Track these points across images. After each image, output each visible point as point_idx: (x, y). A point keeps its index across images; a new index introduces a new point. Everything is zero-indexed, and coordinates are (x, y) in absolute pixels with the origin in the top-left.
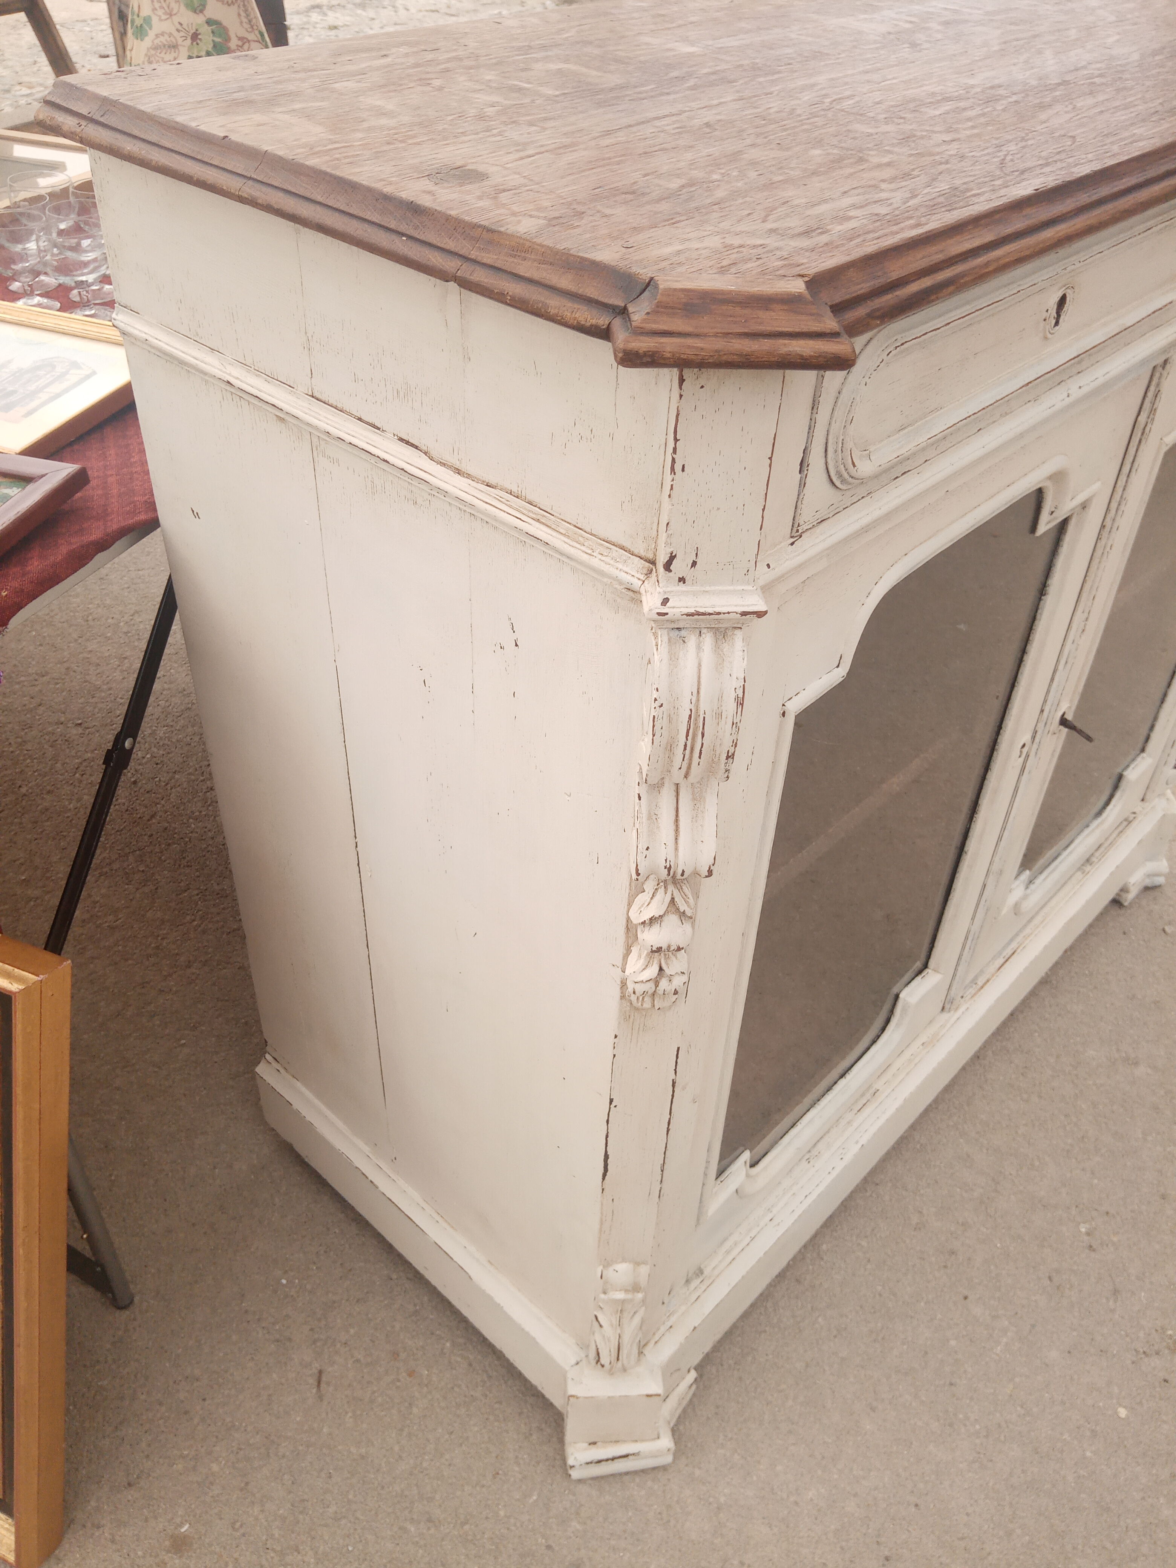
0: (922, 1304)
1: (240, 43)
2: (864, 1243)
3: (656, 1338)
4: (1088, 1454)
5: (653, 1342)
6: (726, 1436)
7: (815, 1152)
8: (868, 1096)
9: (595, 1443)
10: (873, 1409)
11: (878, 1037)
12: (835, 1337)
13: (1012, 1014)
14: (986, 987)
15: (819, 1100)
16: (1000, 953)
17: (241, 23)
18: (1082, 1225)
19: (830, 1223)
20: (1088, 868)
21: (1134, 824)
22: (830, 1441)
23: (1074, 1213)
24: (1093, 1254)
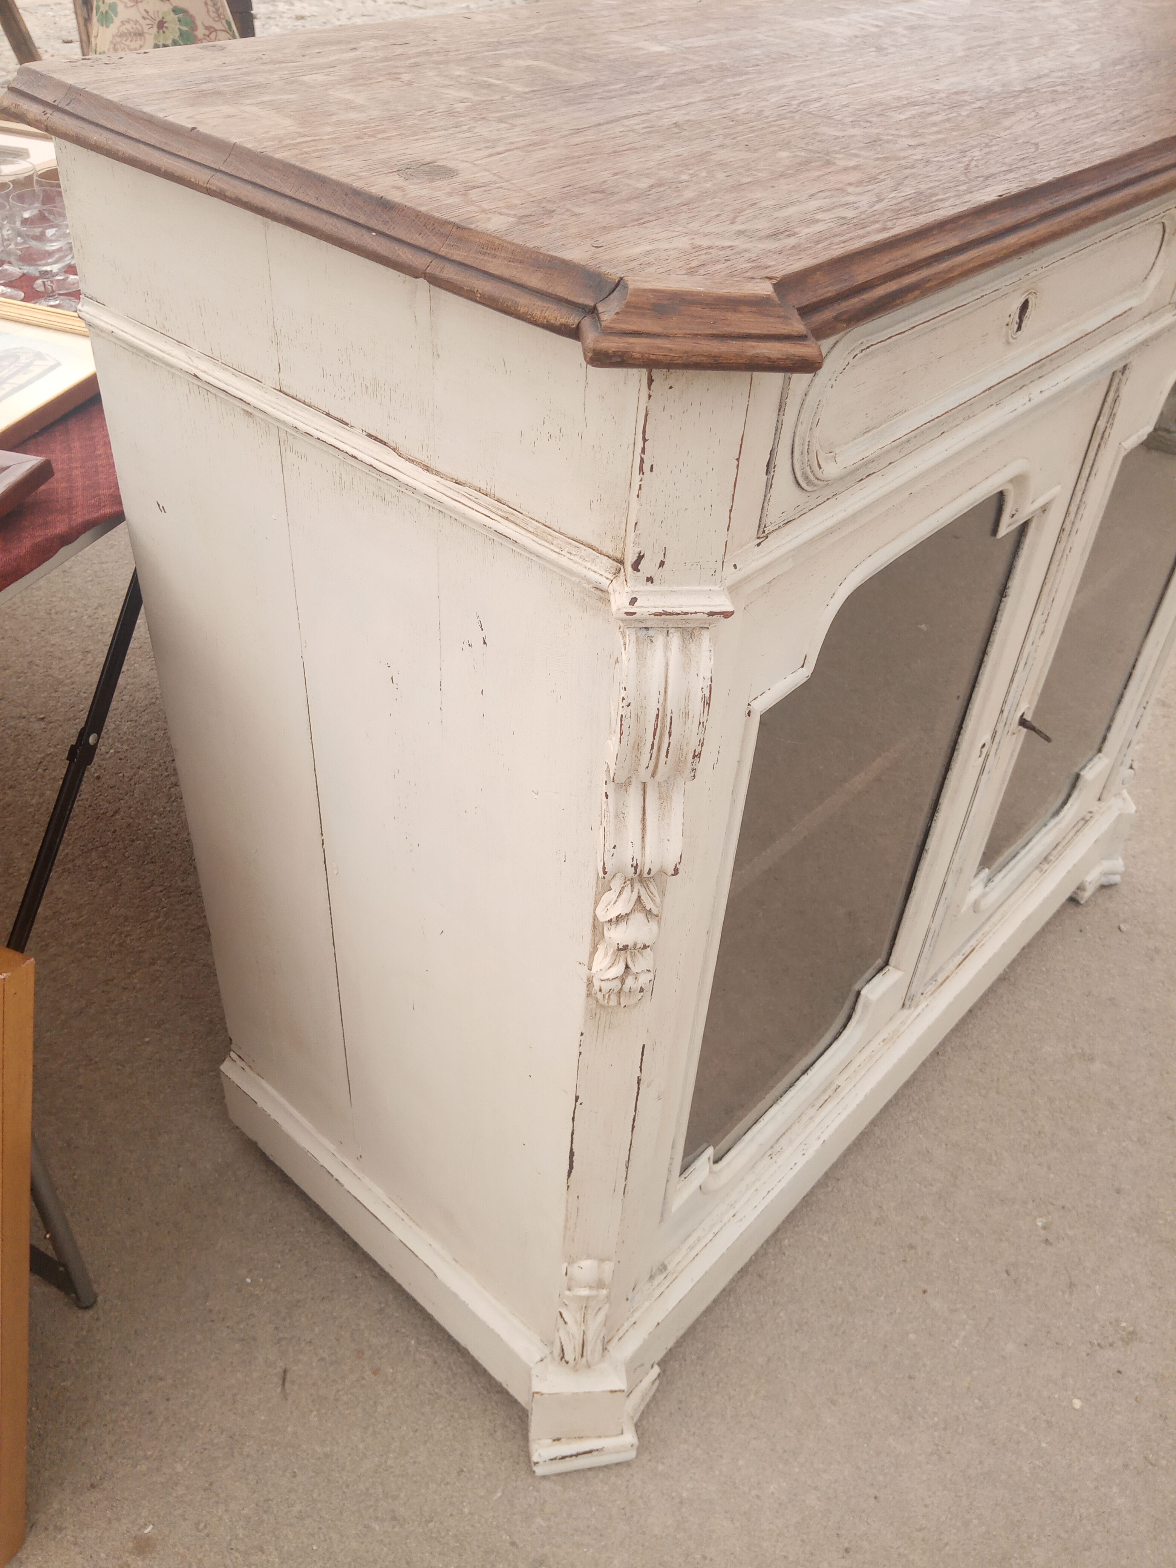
0: (882, 1298)
1: (207, 33)
2: (825, 1238)
3: (620, 1334)
4: (1044, 1445)
5: (616, 1339)
6: (689, 1431)
7: (777, 1148)
8: (830, 1092)
9: (559, 1439)
10: (834, 1403)
11: (840, 1033)
12: (797, 1331)
13: (970, 1011)
14: (945, 984)
15: (781, 1097)
16: (959, 951)
17: (208, 11)
18: (1039, 1219)
19: (792, 1218)
20: (1045, 866)
21: (1091, 824)
22: (792, 1435)
23: (1031, 1207)
24: (1049, 1248)
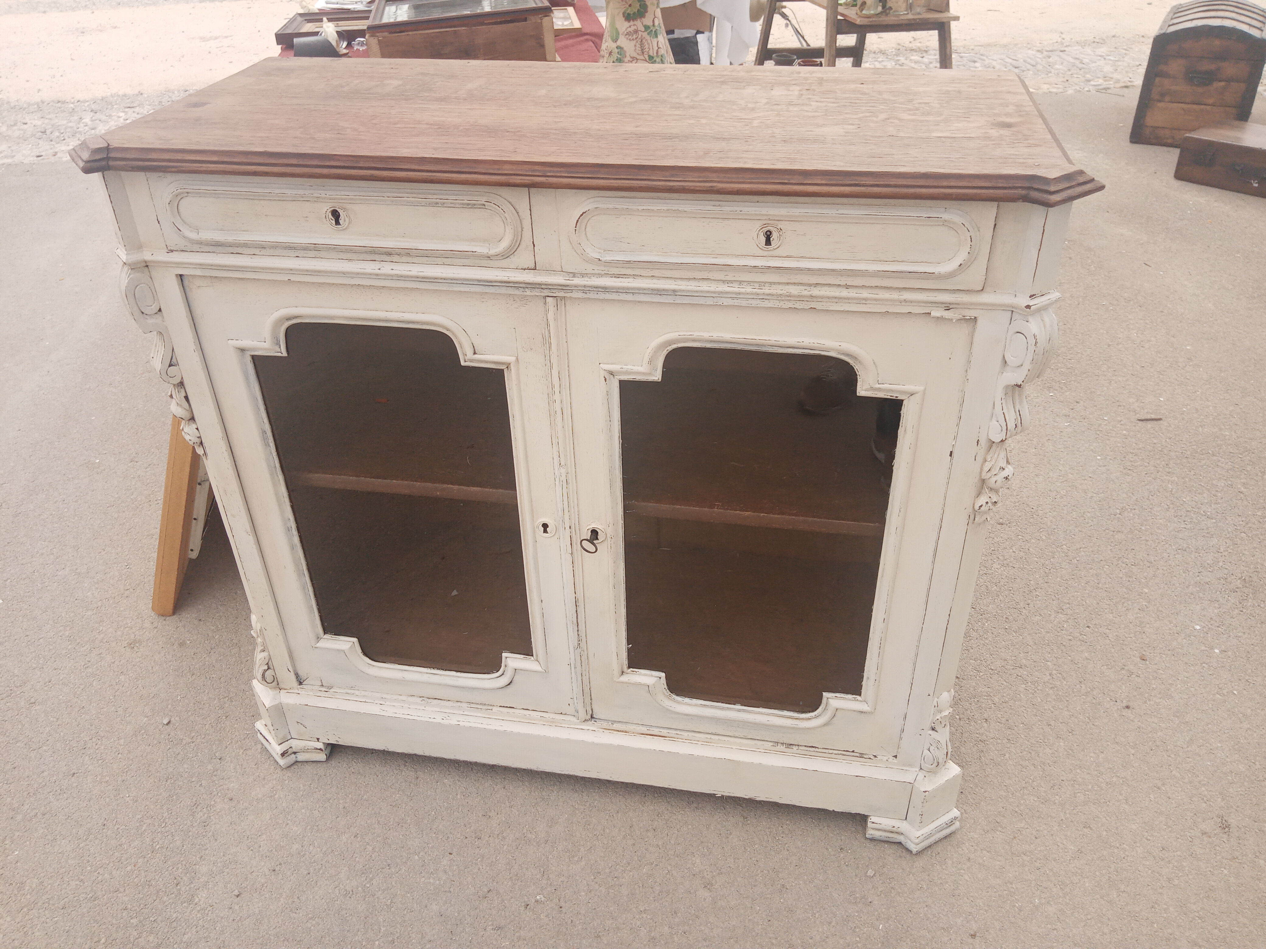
4: (377, 943)
7: (430, 701)
9: (266, 726)
10: (356, 836)
14: (619, 733)
23: (549, 889)
24: (523, 908)
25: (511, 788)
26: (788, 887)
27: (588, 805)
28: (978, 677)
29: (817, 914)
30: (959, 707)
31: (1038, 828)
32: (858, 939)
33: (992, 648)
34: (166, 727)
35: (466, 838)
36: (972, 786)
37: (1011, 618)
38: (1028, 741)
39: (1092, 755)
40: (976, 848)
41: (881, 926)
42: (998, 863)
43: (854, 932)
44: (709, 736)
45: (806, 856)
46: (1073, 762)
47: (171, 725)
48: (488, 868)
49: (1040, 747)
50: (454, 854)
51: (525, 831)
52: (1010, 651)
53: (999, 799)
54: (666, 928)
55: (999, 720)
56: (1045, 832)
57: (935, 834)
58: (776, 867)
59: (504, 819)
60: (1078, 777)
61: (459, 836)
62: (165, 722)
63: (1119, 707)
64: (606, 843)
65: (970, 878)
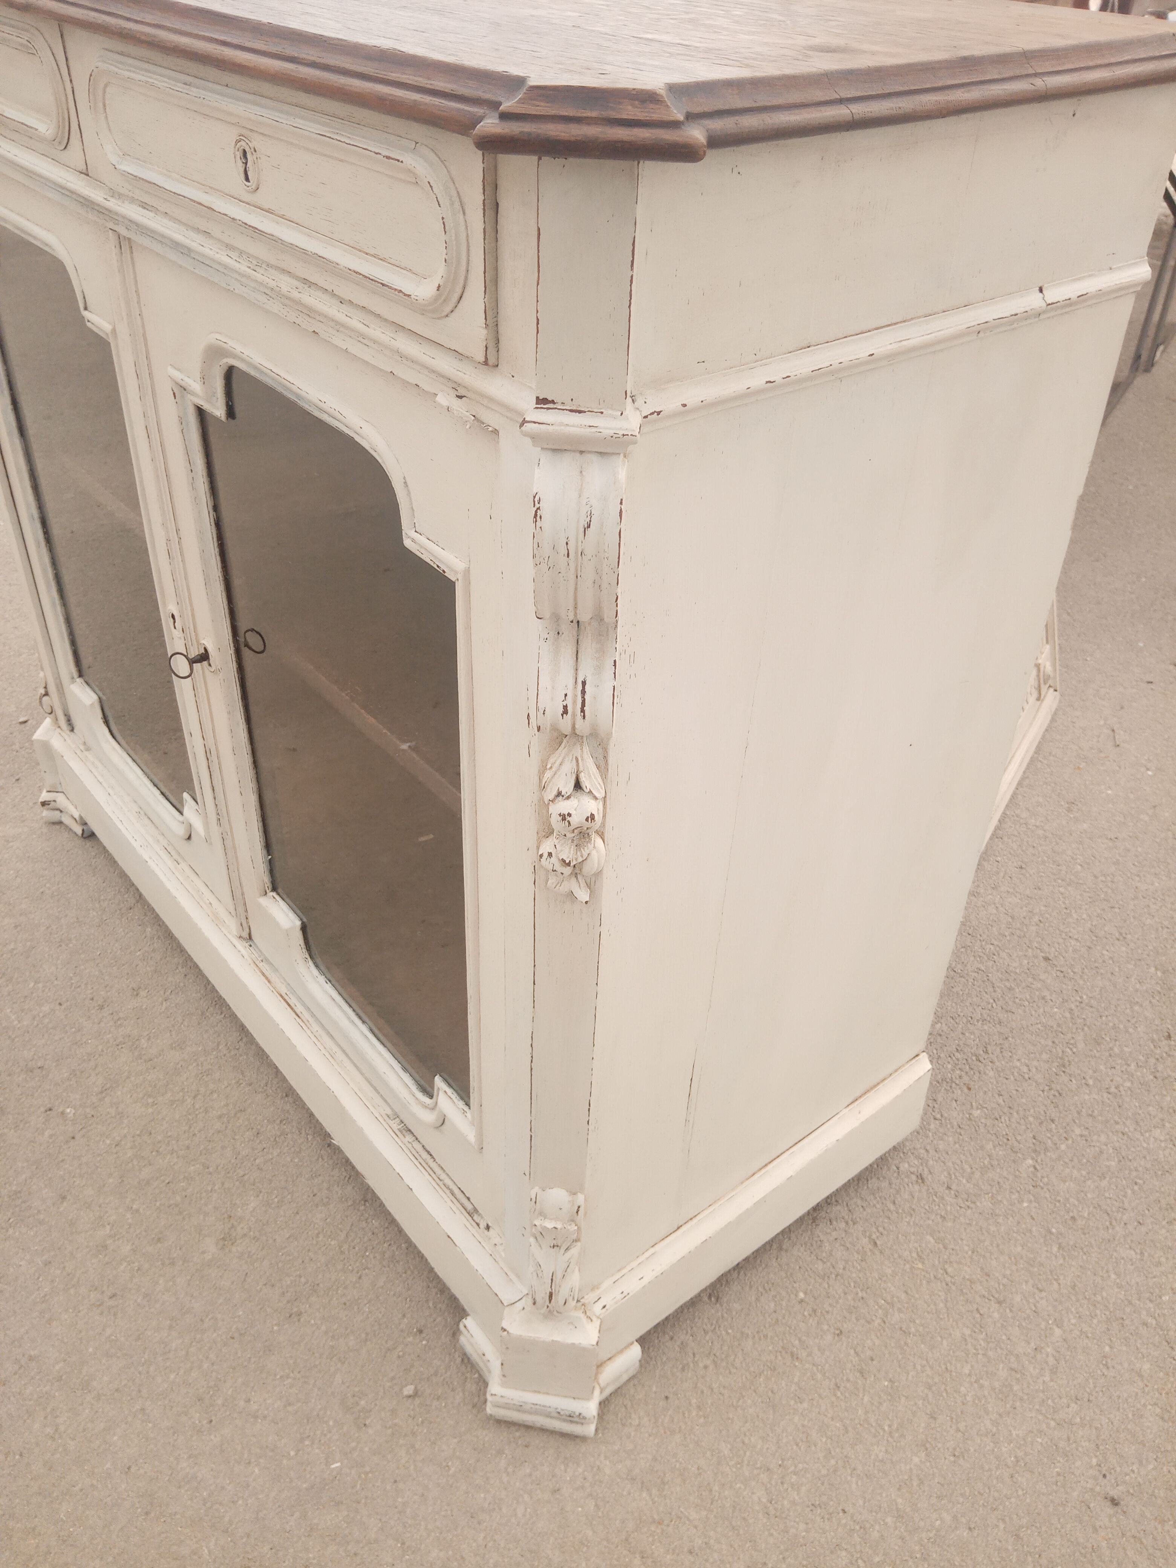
23: (88, 1110)
24: (42, 1109)
25: (191, 981)
26: (302, 1320)
27: (233, 1053)
28: (908, 1266)
29: (290, 1380)
30: (821, 1284)
31: (712, 1542)
32: (292, 1453)
33: (987, 1243)
34: (18, 725)
35: (92, 999)
36: (694, 1401)
37: (1080, 1223)
38: (867, 1412)
39: (947, 1518)
40: (587, 1485)
41: (338, 1464)
42: (590, 1533)
43: (302, 1440)
44: (335, 1049)
45: (369, 1302)
46: (900, 1500)
47: (23, 726)
48: (69, 1044)
49: (875, 1436)
50: (63, 1007)
51: (145, 1034)
52: (1014, 1268)
53: (709, 1454)
54: (129, 1247)
55: (859, 1349)
56: (716, 1556)
57: (525, 1412)
58: (321, 1285)
59: (144, 1007)
60: (877, 1527)
61: (89, 992)
62: (22, 719)
63: (1098, 1488)
64: (197, 1106)
65: (524, 1515)
